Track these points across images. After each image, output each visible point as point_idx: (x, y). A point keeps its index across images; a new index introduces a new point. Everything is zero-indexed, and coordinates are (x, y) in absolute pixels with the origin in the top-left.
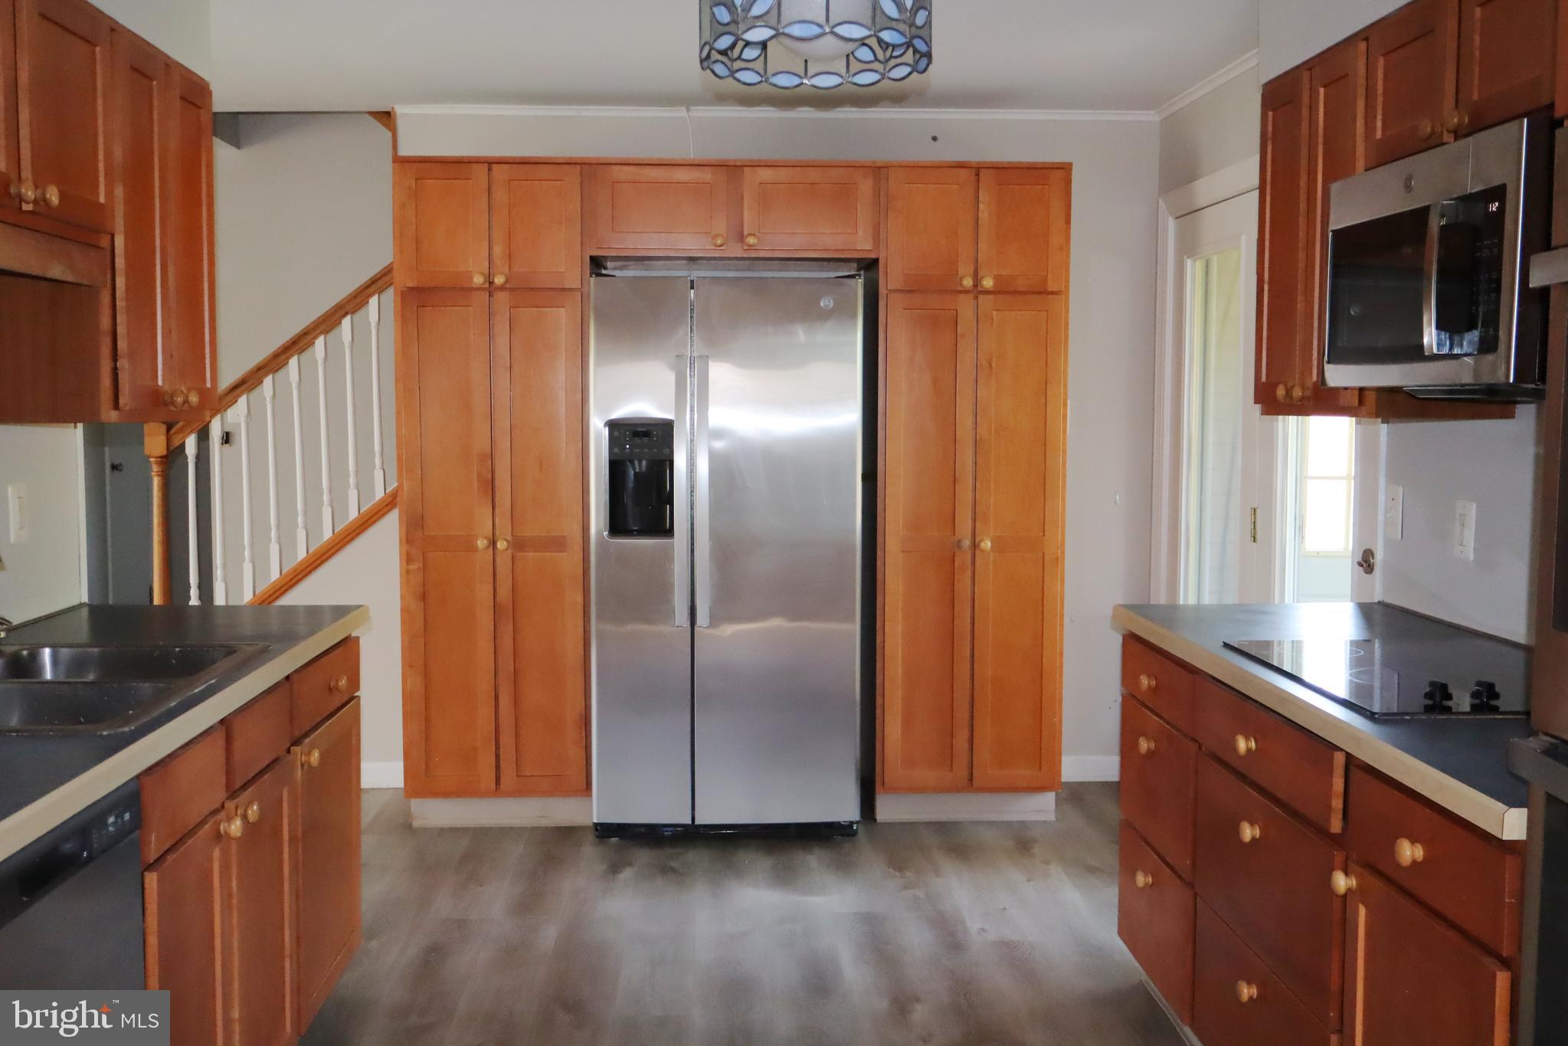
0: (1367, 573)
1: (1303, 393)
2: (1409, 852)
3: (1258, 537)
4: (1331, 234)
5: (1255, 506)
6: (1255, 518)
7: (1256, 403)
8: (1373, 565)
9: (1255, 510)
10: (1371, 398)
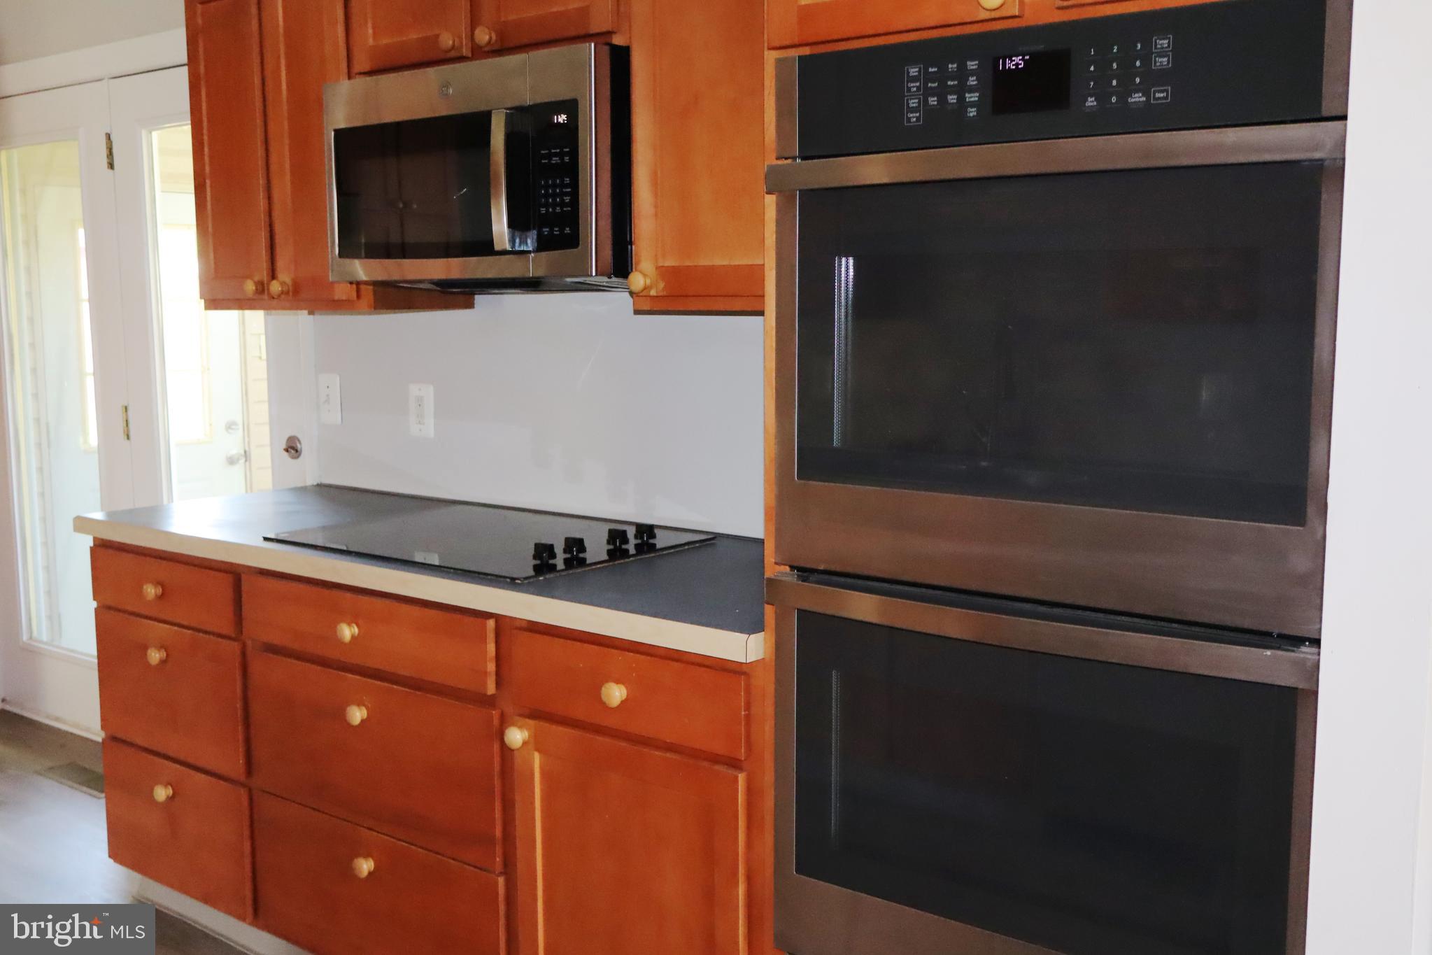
0: (294, 458)
1: (282, 288)
2: (615, 694)
3: (131, 434)
4: (333, 133)
5: (126, 404)
6: (127, 415)
7: (201, 298)
8: (301, 450)
9: (126, 408)
10: (368, 291)
